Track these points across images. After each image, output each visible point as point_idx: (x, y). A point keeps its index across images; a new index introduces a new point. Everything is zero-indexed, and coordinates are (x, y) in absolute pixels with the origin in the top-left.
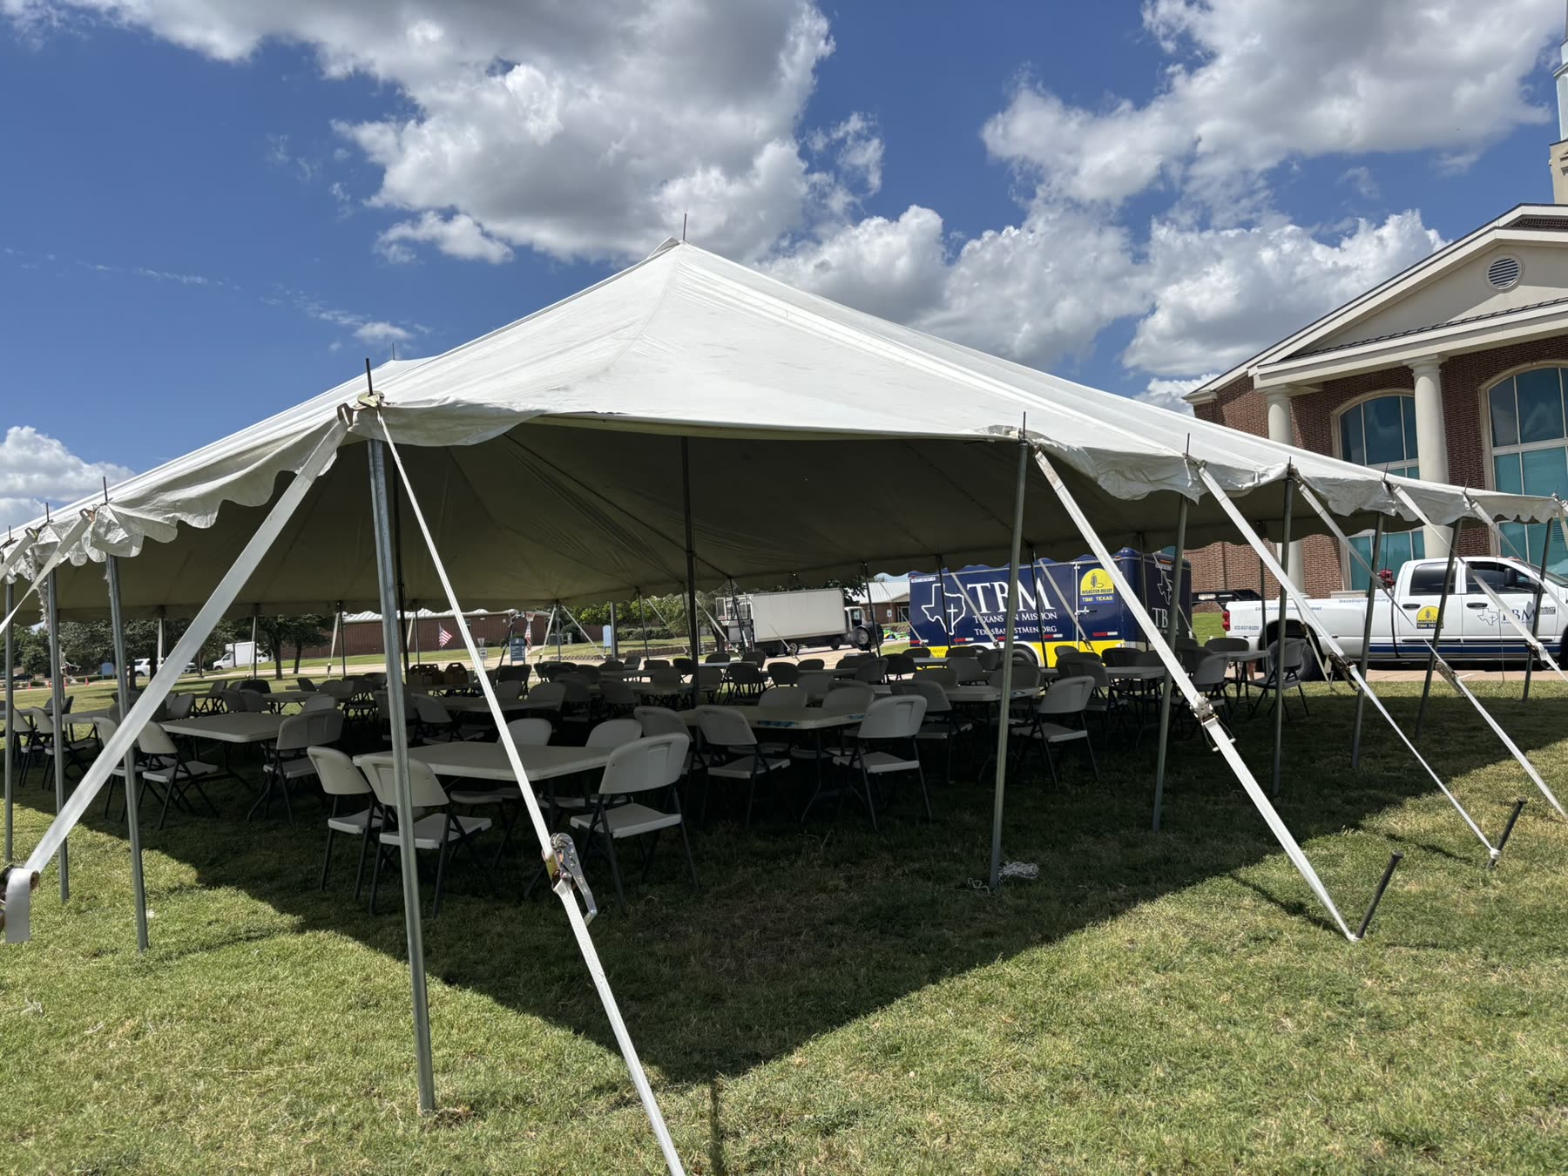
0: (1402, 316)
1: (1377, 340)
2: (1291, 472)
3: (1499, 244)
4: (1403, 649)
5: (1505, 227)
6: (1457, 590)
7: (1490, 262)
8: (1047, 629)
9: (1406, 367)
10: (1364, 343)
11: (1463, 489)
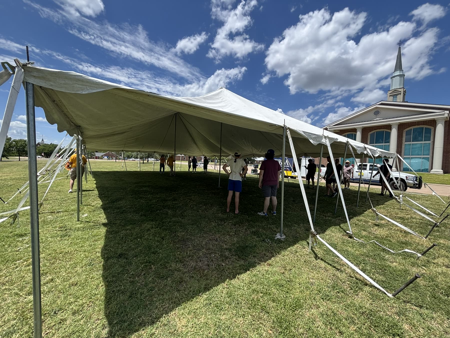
0: (356, 120)
1: (351, 123)
2: (348, 142)
3: (377, 108)
4: (355, 179)
5: (378, 105)
6: (367, 169)
7: (374, 111)
8: (287, 169)
9: (356, 129)
10: (348, 124)
11: (376, 148)
